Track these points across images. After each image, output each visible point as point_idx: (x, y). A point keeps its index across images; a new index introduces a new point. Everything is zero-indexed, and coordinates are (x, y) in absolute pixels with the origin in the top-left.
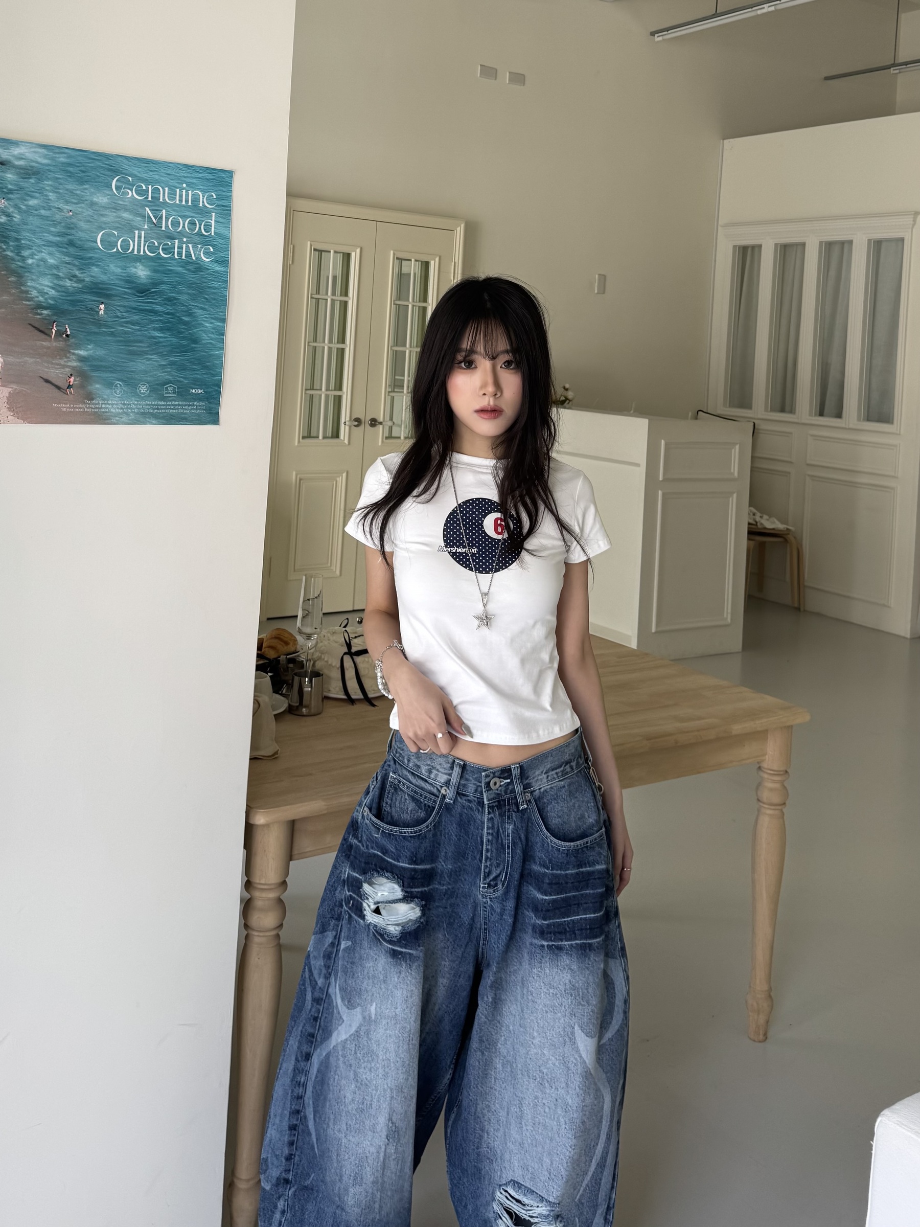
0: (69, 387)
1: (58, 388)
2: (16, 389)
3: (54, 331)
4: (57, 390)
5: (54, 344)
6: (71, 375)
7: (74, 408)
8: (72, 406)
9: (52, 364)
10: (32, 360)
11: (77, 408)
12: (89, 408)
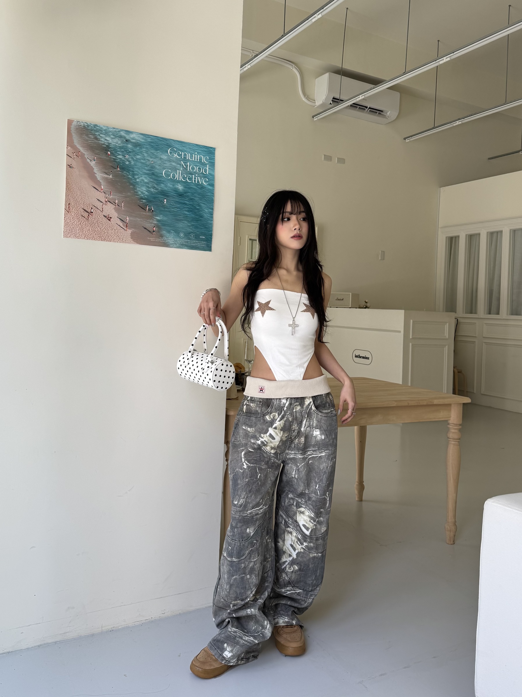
0: (154, 231)
2: (133, 231)
3: (147, 209)
4: (149, 232)
6: (154, 227)
7: (155, 240)
8: (155, 239)
9: (147, 222)
10: (139, 220)
11: (157, 240)
12: (161, 240)
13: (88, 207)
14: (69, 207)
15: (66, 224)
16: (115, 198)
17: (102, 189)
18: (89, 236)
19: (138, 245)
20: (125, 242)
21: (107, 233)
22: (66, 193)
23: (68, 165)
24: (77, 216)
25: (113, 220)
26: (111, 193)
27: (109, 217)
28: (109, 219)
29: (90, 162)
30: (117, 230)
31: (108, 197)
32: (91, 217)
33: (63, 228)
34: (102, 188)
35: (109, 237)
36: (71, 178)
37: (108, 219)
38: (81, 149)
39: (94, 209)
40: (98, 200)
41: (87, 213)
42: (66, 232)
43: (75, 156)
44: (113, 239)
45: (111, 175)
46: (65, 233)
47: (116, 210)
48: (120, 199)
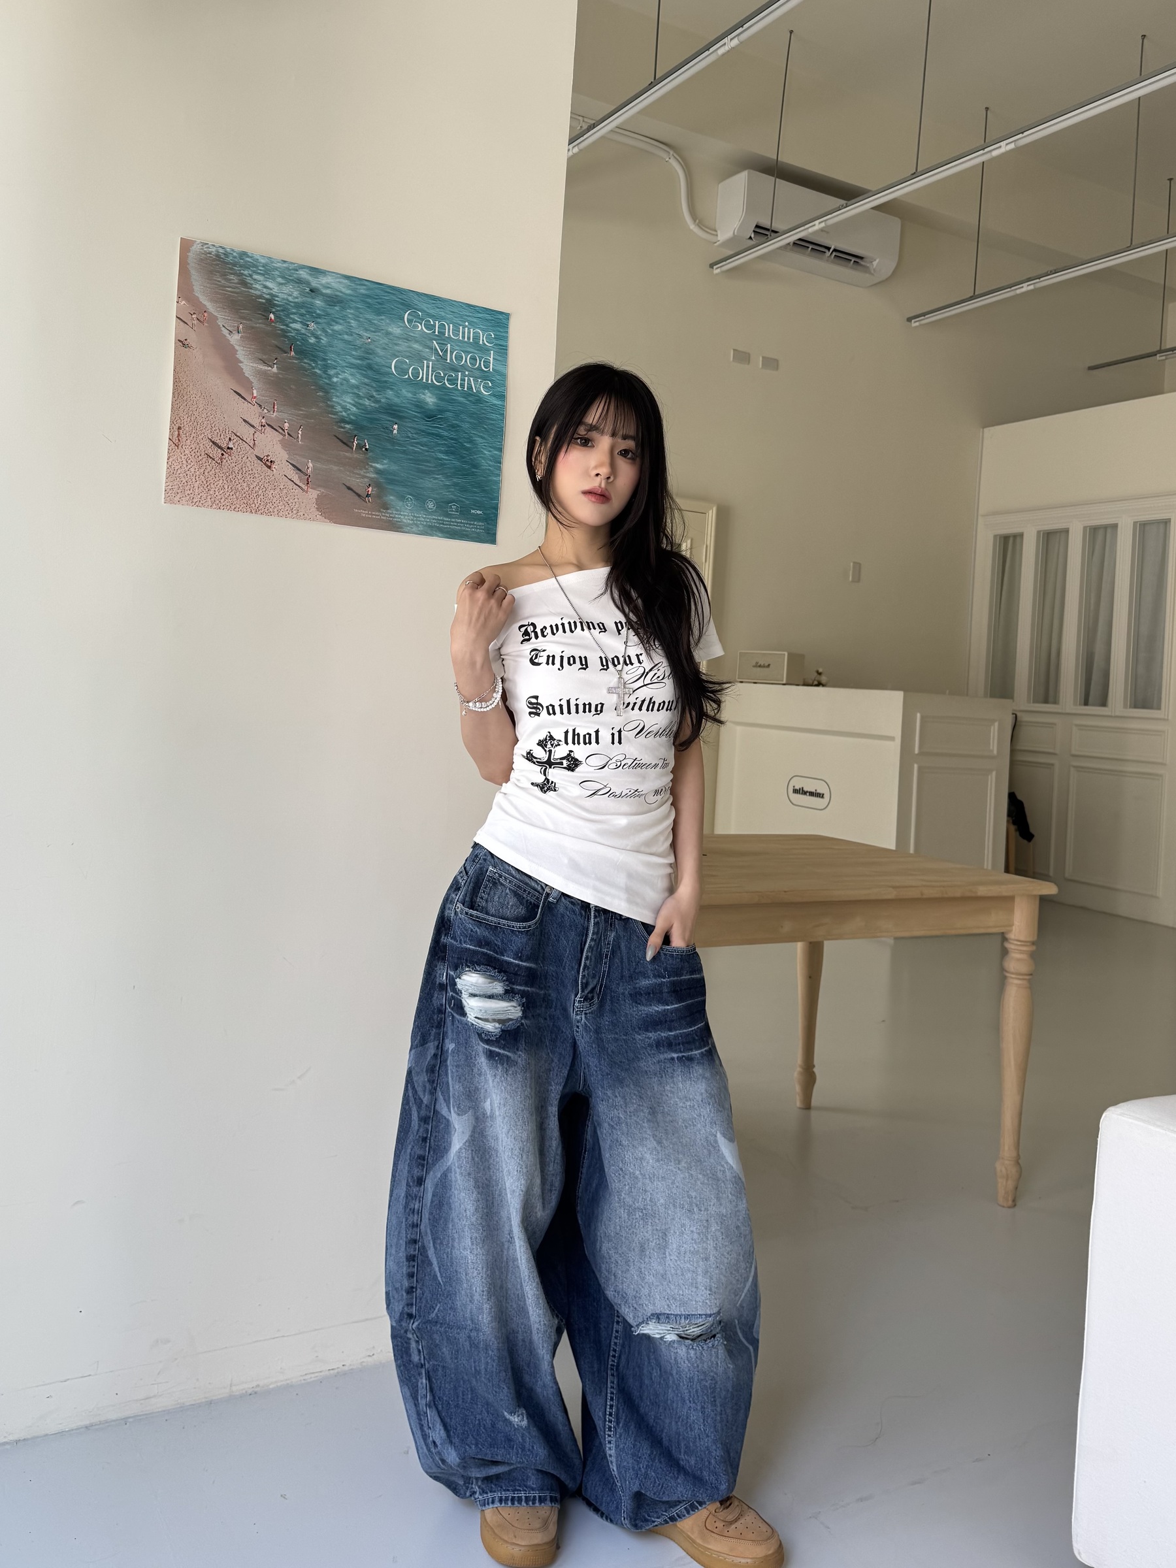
0: (368, 495)
1: (359, 496)
2: (322, 492)
3: (355, 444)
4: (357, 497)
5: (355, 456)
6: (369, 485)
7: (371, 514)
9: (354, 473)
10: (336, 468)
11: (374, 515)
12: (384, 516)
13: (222, 435)
14: (179, 435)
15: (171, 474)
16: (284, 419)
17: (255, 398)
18: (222, 501)
19: (333, 524)
20: (304, 517)
21: (262, 497)
22: (172, 402)
23: (179, 340)
24: (196, 457)
25: (276, 467)
26: (274, 405)
27: (268, 460)
28: (269, 464)
29: (228, 335)
30: (285, 491)
31: (267, 414)
32: (227, 459)
33: (164, 482)
34: (255, 395)
35: (268, 506)
36: (186, 370)
37: (265, 464)
38: (210, 306)
39: (235, 440)
40: (245, 421)
41: (219, 450)
42: (171, 492)
43: (196, 322)
44: (275, 510)
45: (275, 366)
46: (169, 494)
47: (285, 445)
48: (295, 421)
